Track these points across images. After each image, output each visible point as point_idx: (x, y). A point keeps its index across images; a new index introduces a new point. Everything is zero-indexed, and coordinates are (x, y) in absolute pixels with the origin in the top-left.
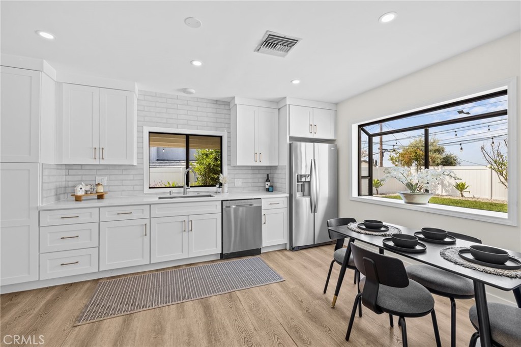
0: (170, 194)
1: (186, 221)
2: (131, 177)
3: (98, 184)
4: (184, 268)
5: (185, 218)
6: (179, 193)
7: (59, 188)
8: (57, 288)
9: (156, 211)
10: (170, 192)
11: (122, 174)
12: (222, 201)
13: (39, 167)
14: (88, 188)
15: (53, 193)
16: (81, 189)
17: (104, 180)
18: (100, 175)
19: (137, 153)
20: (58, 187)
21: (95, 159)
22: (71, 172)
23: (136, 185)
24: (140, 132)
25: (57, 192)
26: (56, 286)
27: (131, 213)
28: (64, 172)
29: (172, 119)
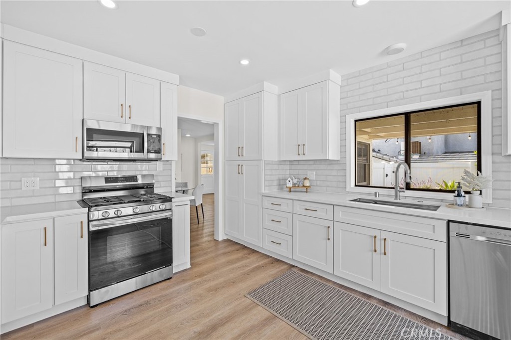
0: (376, 196)
1: (378, 237)
2: (334, 173)
3: (305, 179)
4: (374, 303)
5: (377, 233)
6: (389, 196)
7: (283, 179)
8: (270, 259)
9: (340, 214)
10: (376, 193)
11: (327, 170)
12: (449, 221)
13: (262, 163)
14: (295, 181)
15: (275, 183)
16: (289, 181)
17: (312, 175)
18: (311, 170)
19: (341, 146)
20: (281, 179)
21: (299, 155)
22: (293, 167)
23: (340, 182)
24: (343, 122)
25: (280, 182)
26: (271, 257)
27: (316, 211)
28: (288, 167)
29: (380, 96)
